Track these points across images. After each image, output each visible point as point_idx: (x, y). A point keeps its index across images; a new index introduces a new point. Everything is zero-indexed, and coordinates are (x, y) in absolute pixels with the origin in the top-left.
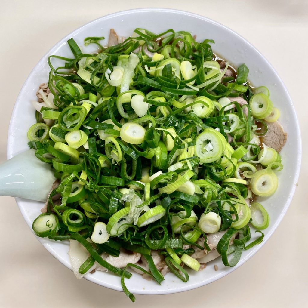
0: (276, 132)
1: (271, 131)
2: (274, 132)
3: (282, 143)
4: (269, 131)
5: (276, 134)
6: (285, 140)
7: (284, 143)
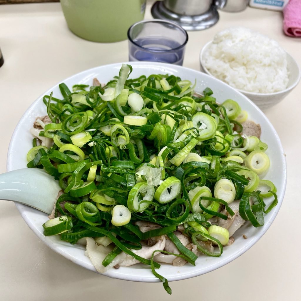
0: (250, 127)
1: (246, 128)
2: (249, 128)
3: (259, 133)
4: (244, 128)
5: (251, 128)
6: (260, 129)
7: (260, 132)
